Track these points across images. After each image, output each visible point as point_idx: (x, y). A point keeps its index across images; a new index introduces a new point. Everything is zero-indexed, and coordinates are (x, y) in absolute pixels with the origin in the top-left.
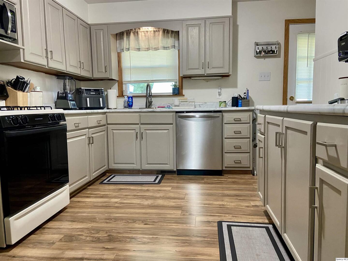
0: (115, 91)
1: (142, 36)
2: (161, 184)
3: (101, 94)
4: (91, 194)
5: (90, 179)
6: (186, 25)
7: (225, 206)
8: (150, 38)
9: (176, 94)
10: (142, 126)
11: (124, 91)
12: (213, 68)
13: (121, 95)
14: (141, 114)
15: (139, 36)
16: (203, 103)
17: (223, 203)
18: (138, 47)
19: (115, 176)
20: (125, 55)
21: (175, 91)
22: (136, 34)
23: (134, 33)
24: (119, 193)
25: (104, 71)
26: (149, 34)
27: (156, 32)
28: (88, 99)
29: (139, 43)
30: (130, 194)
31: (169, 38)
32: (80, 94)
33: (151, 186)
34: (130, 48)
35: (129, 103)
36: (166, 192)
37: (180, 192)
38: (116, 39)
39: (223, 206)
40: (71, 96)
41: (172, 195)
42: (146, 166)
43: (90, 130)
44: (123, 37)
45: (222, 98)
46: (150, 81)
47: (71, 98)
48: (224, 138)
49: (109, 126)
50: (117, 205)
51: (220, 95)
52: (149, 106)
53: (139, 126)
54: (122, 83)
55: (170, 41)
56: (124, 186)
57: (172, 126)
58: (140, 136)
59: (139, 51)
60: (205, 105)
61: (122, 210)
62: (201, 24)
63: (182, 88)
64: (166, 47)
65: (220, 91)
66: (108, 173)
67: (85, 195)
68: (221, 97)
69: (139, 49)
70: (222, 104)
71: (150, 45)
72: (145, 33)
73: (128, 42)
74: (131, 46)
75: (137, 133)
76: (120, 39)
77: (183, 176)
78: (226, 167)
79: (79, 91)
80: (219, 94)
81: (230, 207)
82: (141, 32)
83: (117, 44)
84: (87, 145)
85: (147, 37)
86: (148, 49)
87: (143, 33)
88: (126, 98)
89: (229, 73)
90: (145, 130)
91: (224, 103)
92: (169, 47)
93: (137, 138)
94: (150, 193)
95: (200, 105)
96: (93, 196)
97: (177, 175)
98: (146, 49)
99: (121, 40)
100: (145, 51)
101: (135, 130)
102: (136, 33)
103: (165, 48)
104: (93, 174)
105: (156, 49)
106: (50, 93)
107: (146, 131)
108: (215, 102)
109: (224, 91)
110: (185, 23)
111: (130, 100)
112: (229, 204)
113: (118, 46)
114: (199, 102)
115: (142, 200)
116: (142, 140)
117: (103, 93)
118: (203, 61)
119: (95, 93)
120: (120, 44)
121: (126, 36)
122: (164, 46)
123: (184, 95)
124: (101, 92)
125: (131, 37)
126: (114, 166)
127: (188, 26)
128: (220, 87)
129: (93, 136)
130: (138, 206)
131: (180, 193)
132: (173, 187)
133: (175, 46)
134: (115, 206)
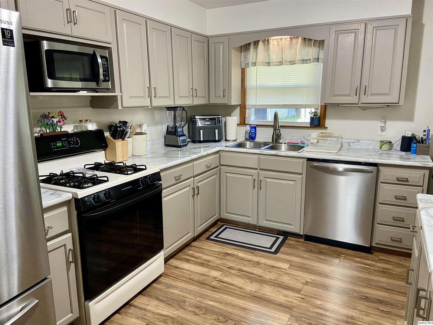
0: (235, 118)
1: (273, 45)
2: (278, 254)
3: (218, 123)
4: (192, 257)
5: (194, 235)
6: (336, 31)
7: (389, 271)
8: (285, 47)
9: (315, 126)
10: (261, 172)
11: (246, 118)
12: (373, 94)
13: (243, 122)
14: (261, 157)
15: (270, 46)
16: (354, 140)
17: (388, 267)
18: (268, 61)
19: (226, 228)
20: (251, 72)
21: (313, 121)
22: (266, 43)
23: (264, 42)
24: (223, 262)
25: (222, 95)
26: (284, 43)
27: (294, 39)
28: (202, 131)
29: (269, 56)
30: (235, 266)
31: (311, 46)
32: (194, 124)
33: (263, 257)
34: (257, 62)
35: (251, 134)
36: (280, 272)
37: (299, 276)
38: (240, 51)
39: (387, 270)
40: (182, 130)
41: (286, 279)
42: (264, 222)
43: (195, 178)
44: (249, 47)
45: (386, 134)
46: (280, 106)
47: (181, 133)
48: (377, 203)
49: (222, 167)
50: (214, 283)
51: (383, 129)
52: (276, 140)
53: (257, 172)
54: (245, 107)
55: (312, 52)
56: (233, 250)
57: (300, 176)
58: (258, 184)
59: (268, 66)
60: (358, 143)
61: (217, 294)
62: (358, 29)
63: (325, 118)
64: (306, 60)
65: (383, 125)
66: (220, 222)
67: (185, 257)
68: (384, 133)
69: (268, 64)
70: (384, 145)
71: (284, 58)
72: (278, 42)
73: (255, 54)
74: (258, 60)
75: (255, 180)
76: (245, 51)
77: (312, 244)
78: (376, 244)
79: (192, 120)
80: (381, 130)
81: (396, 274)
82: (273, 40)
83: (242, 57)
84: (191, 197)
85: (280, 47)
86: (281, 63)
87: (275, 41)
88: (248, 128)
89: (398, 103)
90: (265, 177)
91: (387, 144)
92: (310, 60)
93: (254, 187)
94: (259, 269)
95: (349, 143)
96: (193, 261)
97: (305, 240)
98: (279, 63)
99: (247, 52)
100: (276, 66)
101: (252, 176)
102: (266, 41)
103: (304, 61)
104: (198, 229)
105: (292, 63)
106: (159, 127)
107: (266, 179)
108: (373, 141)
109: (390, 124)
110: (333, 29)
111: (253, 130)
112: (395, 270)
113: (242, 60)
114: (349, 139)
115: (246, 281)
116: (260, 190)
117: (220, 123)
118: (358, 85)
119: (210, 123)
120: (245, 58)
121: (254, 46)
122: (304, 59)
123: (327, 128)
124: (217, 121)
125: (259, 47)
126: (226, 215)
127: (338, 33)
128: (385, 119)
129: (199, 184)
130: (239, 291)
131: (298, 278)
132: (292, 265)
133: (318, 58)
134: (212, 285)
